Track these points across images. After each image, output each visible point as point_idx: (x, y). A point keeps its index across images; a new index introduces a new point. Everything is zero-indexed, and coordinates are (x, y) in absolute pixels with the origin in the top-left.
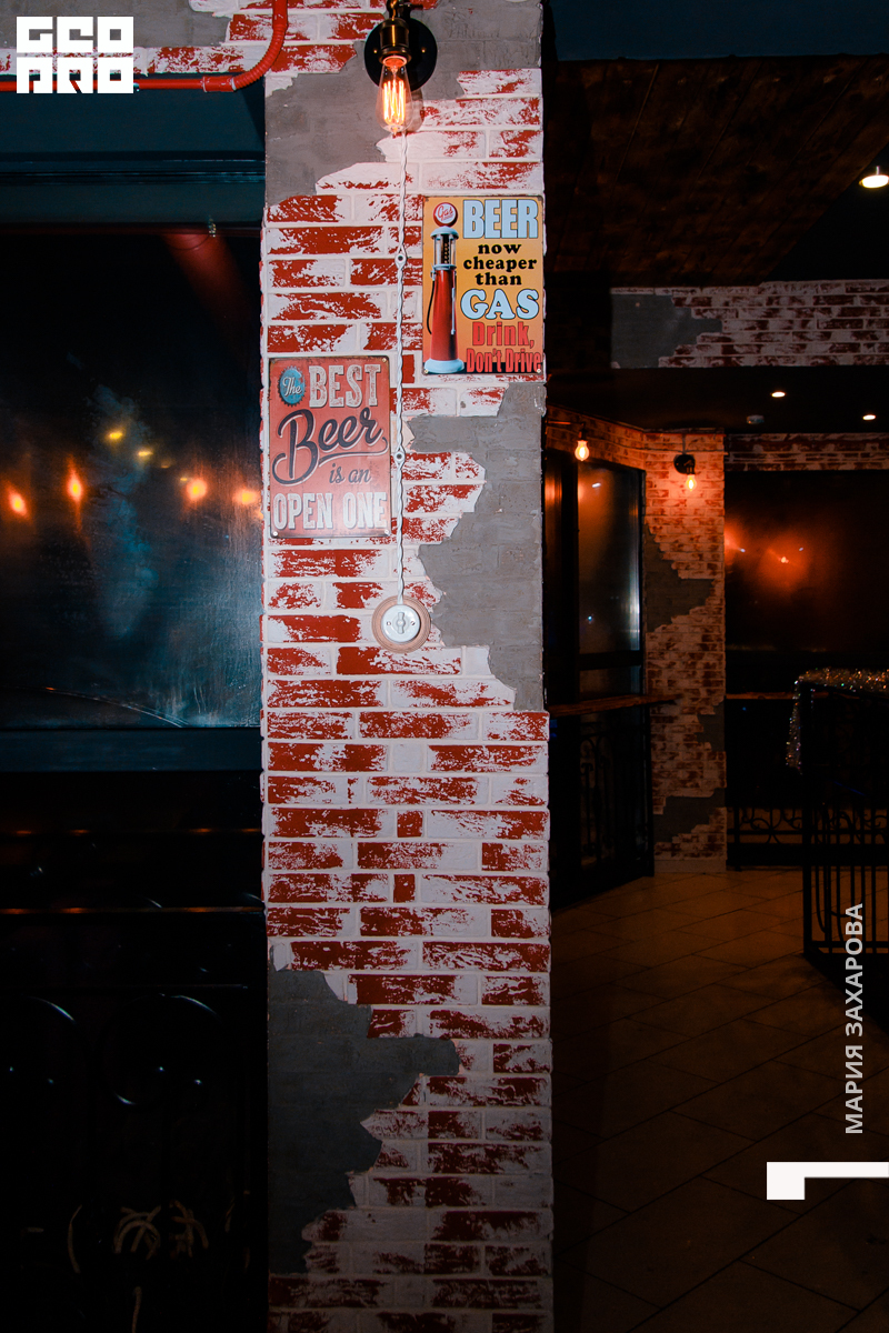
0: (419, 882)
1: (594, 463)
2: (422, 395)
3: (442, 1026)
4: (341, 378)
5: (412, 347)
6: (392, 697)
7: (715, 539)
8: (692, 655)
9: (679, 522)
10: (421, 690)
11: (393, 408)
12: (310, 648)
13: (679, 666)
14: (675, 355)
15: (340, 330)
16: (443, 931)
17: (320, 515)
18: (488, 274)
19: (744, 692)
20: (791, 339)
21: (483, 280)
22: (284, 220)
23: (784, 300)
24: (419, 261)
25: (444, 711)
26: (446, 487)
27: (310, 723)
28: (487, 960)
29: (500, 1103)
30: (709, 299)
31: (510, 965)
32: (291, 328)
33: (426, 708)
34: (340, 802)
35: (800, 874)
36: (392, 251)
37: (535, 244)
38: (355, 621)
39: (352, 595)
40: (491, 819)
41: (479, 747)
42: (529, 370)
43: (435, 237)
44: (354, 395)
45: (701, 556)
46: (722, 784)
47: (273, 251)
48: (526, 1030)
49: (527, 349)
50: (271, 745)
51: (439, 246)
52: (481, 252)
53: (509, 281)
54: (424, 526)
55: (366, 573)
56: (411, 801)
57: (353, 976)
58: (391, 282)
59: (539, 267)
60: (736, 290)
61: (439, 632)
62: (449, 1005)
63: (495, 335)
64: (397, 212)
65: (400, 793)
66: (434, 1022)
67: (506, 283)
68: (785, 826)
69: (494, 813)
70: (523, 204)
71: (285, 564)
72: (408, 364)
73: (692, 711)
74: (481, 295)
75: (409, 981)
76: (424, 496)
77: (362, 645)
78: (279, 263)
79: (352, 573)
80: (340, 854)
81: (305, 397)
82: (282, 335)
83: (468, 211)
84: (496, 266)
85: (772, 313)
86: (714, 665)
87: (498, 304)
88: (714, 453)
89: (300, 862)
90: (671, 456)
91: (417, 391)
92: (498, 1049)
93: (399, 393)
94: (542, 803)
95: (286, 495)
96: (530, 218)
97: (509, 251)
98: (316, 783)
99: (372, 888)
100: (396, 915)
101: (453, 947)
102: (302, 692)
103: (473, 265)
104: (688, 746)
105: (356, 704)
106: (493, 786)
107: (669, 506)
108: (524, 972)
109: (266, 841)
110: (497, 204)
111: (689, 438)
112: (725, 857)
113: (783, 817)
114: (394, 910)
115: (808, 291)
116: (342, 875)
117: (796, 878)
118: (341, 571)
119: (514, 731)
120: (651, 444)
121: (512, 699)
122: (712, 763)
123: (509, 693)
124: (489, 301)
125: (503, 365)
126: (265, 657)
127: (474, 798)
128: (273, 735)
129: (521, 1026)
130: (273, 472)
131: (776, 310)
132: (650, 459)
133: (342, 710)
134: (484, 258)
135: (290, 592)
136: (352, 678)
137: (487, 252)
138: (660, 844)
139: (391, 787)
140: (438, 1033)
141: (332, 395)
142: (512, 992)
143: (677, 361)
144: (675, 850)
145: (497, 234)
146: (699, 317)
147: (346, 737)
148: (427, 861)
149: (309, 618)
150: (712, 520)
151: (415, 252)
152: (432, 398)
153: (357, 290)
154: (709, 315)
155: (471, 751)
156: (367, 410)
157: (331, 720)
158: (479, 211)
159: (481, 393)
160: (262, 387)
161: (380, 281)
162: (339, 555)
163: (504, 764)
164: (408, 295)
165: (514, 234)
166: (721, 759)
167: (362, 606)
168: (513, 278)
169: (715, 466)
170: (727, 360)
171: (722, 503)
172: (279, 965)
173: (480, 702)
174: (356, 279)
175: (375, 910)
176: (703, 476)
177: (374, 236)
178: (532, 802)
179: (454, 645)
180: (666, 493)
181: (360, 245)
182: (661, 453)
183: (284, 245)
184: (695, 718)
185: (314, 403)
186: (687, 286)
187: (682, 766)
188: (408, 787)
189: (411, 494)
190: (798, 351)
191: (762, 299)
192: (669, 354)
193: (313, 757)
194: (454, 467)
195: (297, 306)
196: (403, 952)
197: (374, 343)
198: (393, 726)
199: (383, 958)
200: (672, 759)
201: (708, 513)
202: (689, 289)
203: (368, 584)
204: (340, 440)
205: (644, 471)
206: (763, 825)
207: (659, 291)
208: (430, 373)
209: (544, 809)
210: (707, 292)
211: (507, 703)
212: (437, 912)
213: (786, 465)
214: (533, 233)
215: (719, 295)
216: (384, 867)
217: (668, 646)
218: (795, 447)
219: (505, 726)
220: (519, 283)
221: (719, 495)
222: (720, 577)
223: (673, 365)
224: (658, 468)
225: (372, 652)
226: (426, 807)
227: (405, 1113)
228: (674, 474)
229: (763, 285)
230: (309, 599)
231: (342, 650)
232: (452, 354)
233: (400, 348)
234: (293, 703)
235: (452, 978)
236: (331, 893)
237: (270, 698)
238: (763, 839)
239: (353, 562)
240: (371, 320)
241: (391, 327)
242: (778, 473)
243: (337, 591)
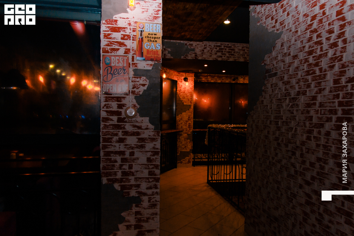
0: (133, 166)
1: (167, 79)
2: (136, 64)
3: (138, 194)
4: (118, 60)
5: (134, 54)
6: (129, 128)
7: (192, 96)
8: (186, 121)
9: (184, 92)
10: (135, 126)
11: (130, 67)
12: (111, 117)
13: (183, 123)
14: (185, 56)
15: (118, 49)
16: (138, 175)
17: (113, 89)
18: (150, 40)
19: (197, 129)
20: (209, 54)
21: (149, 41)
22: (106, 24)
23: (208, 45)
24: (136, 36)
25: (139, 131)
26: (141, 84)
27: (111, 133)
28: (147, 181)
29: (149, 209)
30: (192, 44)
31: (152, 181)
32: (107, 48)
33: (136, 130)
34: (117, 149)
35: (207, 167)
36: (130, 33)
37: (160, 34)
38: (121, 112)
39: (120, 106)
40: (149, 153)
41: (147, 138)
42: (158, 60)
43: (139, 31)
44: (121, 64)
45: (189, 100)
46: (192, 148)
47: (103, 31)
48: (155, 194)
49: (158, 56)
50: (102, 138)
51: (140, 33)
52: (149, 35)
53: (154, 41)
54: (136, 92)
55: (124, 102)
56: (132, 149)
57: (120, 185)
58: (130, 40)
59: (161, 39)
60: (198, 43)
61: (139, 114)
62: (139, 190)
63: (151, 53)
64: (131, 25)
65: (130, 147)
66: (136, 193)
67: (154, 42)
68: (204, 157)
69: (149, 151)
70: (158, 25)
71: (106, 99)
72: (133, 57)
73: (186, 133)
74: (149, 44)
75: (131, 186)
76: (136, 86)
77: (122, 117)
78: (105, 34)
79: (121, 102)
80: (117, 160)
81: (110, 63)
82: (105, 50)
83: (146, 26)
84: (152, 38)
85: (205, 48)
86: (191, 123)
87: (152, 46)
88: (192, 78)
89: (108, 162)
90: (183, 78)
91: (135, 64)
92: (149, 198)
93: (131, 64)
94: (159, 149)
95: (106, 84)
96: (159, 28)
97: (155, 35)
98: (113, 145)
99: (124, 167)
100: (129, 172)
101: (140, 178)
102: (109, 126)
103: (147, 37)
104: (185, 140)
105: (121, 129)
106: (149, 146)
107: (182, 89)
108: (154, 183)
109: (101, 157)
110: (152, 25)
111: (187, 74)
112: (192, 164)
113: (204, 155)
114: (128, 171)
115: (213, 44)
116: (117, 164)
117: (206, 168)
118: (118, 101)
119: (154, 135)
120: (179, 75)
121: (153, 128)
122: (190, 144)
123: (153, 127)
124: (150, 45)
125: (153, 59)
126: (101, 119)
127: (145, 148)
128: (103, 136)
129: (154, 193)
130: (103, 79)
131: (206, 48)
132: (178, 78)
133: (118, 130)
134: (149, 36)
135: (107, 105)
136: (120, 124)
137: (150, 35)
138: (178, 161)
139: (128, 146)
140: (137, 195)
141: (116, 63)
142: (152, 187)
143: (185, 57)
144: (181, 163)
145: (152, 31)
146: (190, 48)
147: (119, 136)
148: (135, 161)
149: (111, 111)
150: (191, 92)
151: (135, 33)
152: (138, 65)
153: (122, 41)
154: (192, 48)
155: (145, 139)
156: (124, 67)
157: (115, 132)
158: (149, 26)
159: (148, 65)
160: (101, 61)
161: (127, 39)
162: (118, 98)
163: (152, 141)
164: (133, 43)
165: (156, 31)
166: (191, 143)
167: (122, 108)
168: (155, 41)
169: (192, 80)
170: (196, 58)
171: (193, 88)
172: (104, 183)
173: (147, 129)
174: (122, 39)
175: (125, 171)
176: (190, 82)
177: (126, 29)
178: (157, 149)
179: (142, 117)
180: (182, 86)
181: (123, 31)
182: (180, 77)
183: (106, 30)
184: (186, 135)
185: (112, 65)
186: (188, 41)
187: (183, 145)
188: (132, 146)
189: (133, 85)
190: (210, 57)
191: (203, 45)
192: (184, 56)
193: (112, 140)
194: (142, 80)
195: (109, 43)
196: (130, 180)
197: (126, 53)
198: (129, 134)
199: (126, 181)
200: (181, 143)
201: (190, 90)
202: (188, 42)
203: (124, 104)
204: (118, 73)
205: (177, 81)
206: (200, 157)
207: (182, 42)
208: (138, 60)
209: (159, 150)
210: (192, 42)
211: (152, 129)
212: (137, 171)
213: (207, 81)
214: (160, 32)
215: (194, 43)
216: (126, 162)
217: (181, 119)
218: (209, 77)
219: (152, 134)
220: (157, 42)
221: (193, 87)
222: (192, 105)
223: (184, 58)
224: (180, 80)
225: (125, 118)
226: (135, 150)
227: (130, 212)
228: (183, 82)
229: (203, 42)
230: (111, 107)
231: (118, 118)
232: (142, 56)
233: (131, 54)
234: (107, 129)
235: (140, 184)
236: (115, 168)
237: (102, 128)
238: (199, 160)
239: (120, 99)
240: (125, 48)
241: (129, 50)
242: (205, 82)
243: (117, 105)
